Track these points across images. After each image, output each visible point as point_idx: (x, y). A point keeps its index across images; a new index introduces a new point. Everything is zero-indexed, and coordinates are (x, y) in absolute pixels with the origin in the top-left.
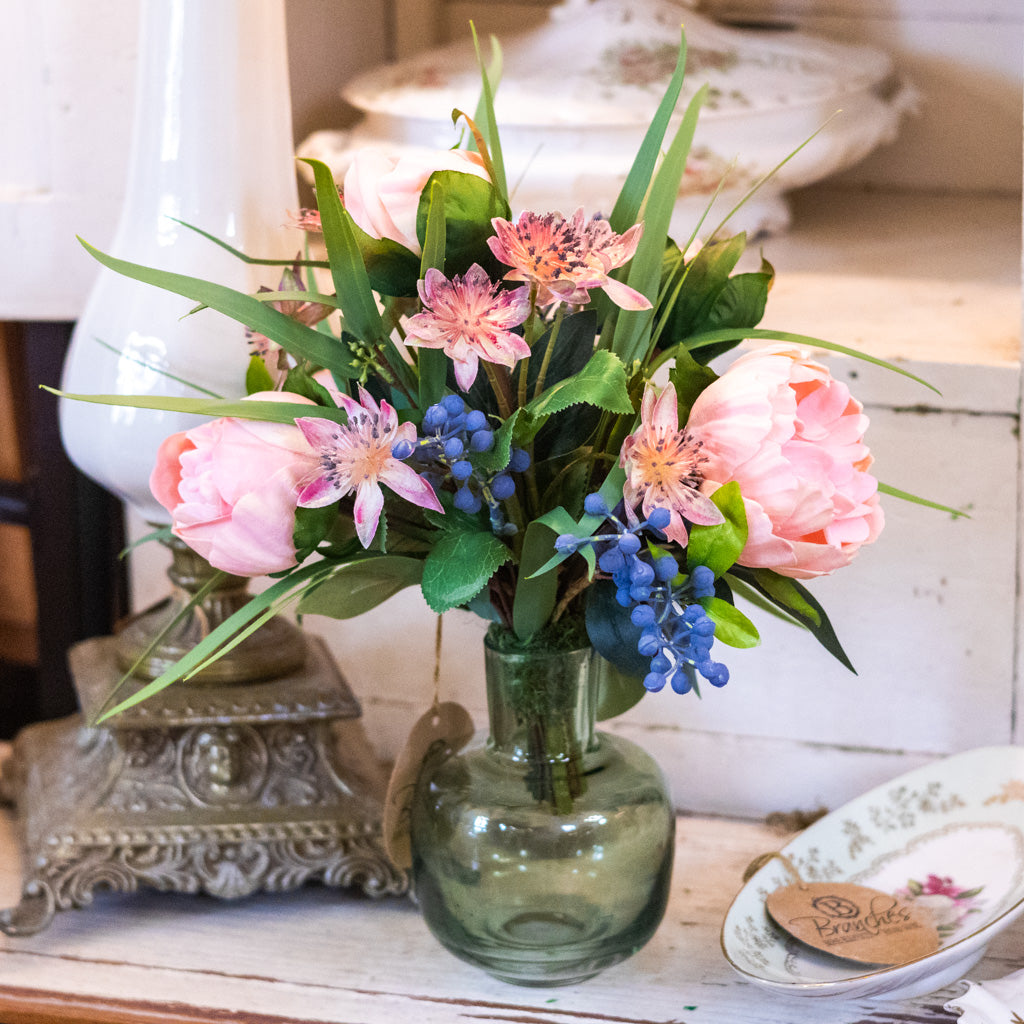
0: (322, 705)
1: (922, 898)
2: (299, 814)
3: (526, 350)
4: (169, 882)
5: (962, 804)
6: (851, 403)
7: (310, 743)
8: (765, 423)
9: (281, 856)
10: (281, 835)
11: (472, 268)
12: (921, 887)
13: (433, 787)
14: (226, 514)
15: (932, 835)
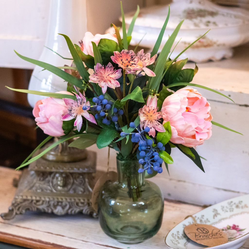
0: (86, 169)
1: (230, 230)
2: (79, 195)
3: (119, 85)
4: (44, 210)
5: (247, 207)
6: (207, 103)
7: (84, 178)
8: (178, 107)
9: (72, 205)
10: (73, 200)
11: (109, 64)
12: (230, 227)
13: (103, 192)
14: (47, 122)
15: (237, 214)
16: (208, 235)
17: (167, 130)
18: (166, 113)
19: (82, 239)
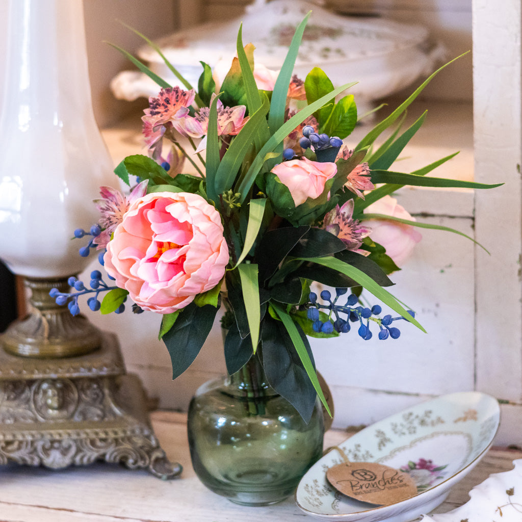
0: (105, 369)
1: (415, 471)
4: (24, 460)
5: (442, 422)
7: (100, 388)
10: (83, 436)
12: (415, 465)
15: (425, 438)
16: (376, 483)
19: (112, 513)
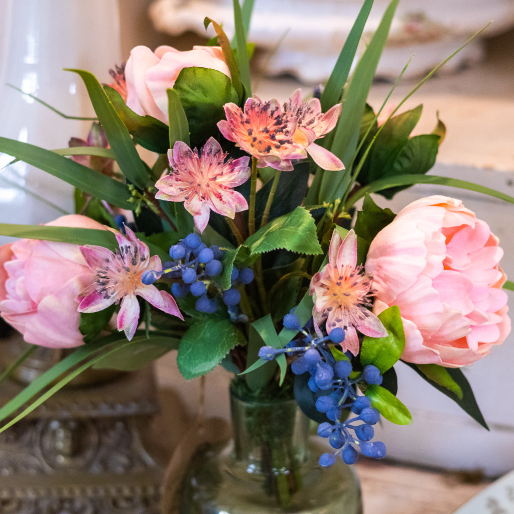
2: (116, 478)
3: (245, 204)
6: (491, 237)
7: (127, 428)
8: (420, 262)
9: (102, 507)
10: (102, 493)
11: (209, 140)
13: (194, 482)
14: (34, 309)
17: (391, 328)
18: (386, 279)
